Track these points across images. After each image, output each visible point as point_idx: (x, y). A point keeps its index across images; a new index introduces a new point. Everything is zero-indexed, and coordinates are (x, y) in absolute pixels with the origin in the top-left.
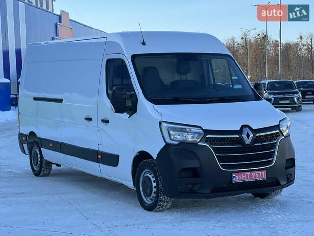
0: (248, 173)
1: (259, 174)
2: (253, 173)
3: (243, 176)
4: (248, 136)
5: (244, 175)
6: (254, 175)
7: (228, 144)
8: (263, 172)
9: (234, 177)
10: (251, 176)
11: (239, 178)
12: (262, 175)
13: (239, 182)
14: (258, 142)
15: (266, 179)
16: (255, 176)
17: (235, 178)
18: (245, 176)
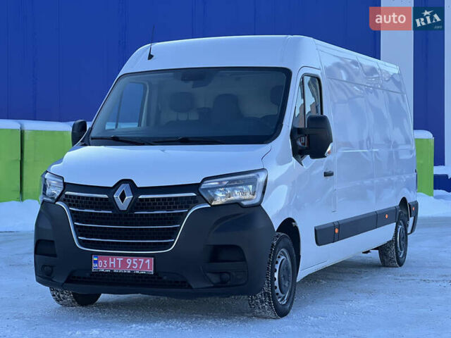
0: (120, 259)
1: (139, 263)
2: (129, 261)
3: (111, 263)
4: (123, 197)
5: (112, 261)
6: (130, 263)
7: (92, 208)
8: (148, 261)
9: (96, 262)
10: (124, 264)
11: (103, 264)
12: (145, 265)
13: (103, 270)
14: (142, 209)
15: (152, 272)
16: (132, 264)
17: (98, 263)
18: (114, 263)
